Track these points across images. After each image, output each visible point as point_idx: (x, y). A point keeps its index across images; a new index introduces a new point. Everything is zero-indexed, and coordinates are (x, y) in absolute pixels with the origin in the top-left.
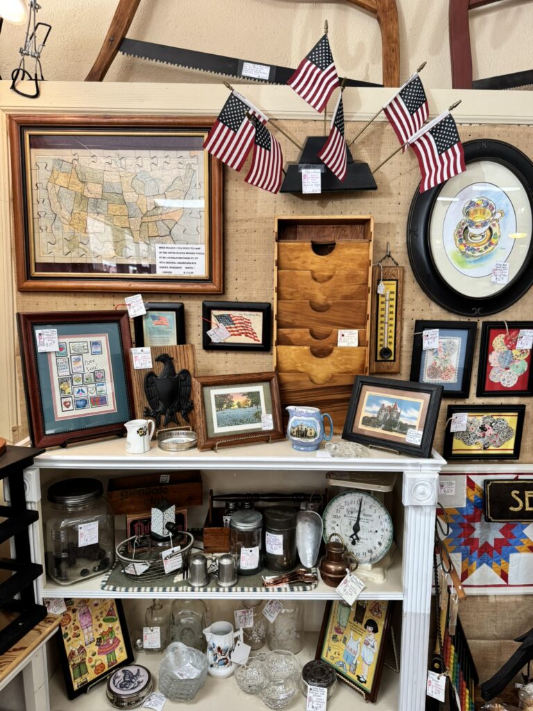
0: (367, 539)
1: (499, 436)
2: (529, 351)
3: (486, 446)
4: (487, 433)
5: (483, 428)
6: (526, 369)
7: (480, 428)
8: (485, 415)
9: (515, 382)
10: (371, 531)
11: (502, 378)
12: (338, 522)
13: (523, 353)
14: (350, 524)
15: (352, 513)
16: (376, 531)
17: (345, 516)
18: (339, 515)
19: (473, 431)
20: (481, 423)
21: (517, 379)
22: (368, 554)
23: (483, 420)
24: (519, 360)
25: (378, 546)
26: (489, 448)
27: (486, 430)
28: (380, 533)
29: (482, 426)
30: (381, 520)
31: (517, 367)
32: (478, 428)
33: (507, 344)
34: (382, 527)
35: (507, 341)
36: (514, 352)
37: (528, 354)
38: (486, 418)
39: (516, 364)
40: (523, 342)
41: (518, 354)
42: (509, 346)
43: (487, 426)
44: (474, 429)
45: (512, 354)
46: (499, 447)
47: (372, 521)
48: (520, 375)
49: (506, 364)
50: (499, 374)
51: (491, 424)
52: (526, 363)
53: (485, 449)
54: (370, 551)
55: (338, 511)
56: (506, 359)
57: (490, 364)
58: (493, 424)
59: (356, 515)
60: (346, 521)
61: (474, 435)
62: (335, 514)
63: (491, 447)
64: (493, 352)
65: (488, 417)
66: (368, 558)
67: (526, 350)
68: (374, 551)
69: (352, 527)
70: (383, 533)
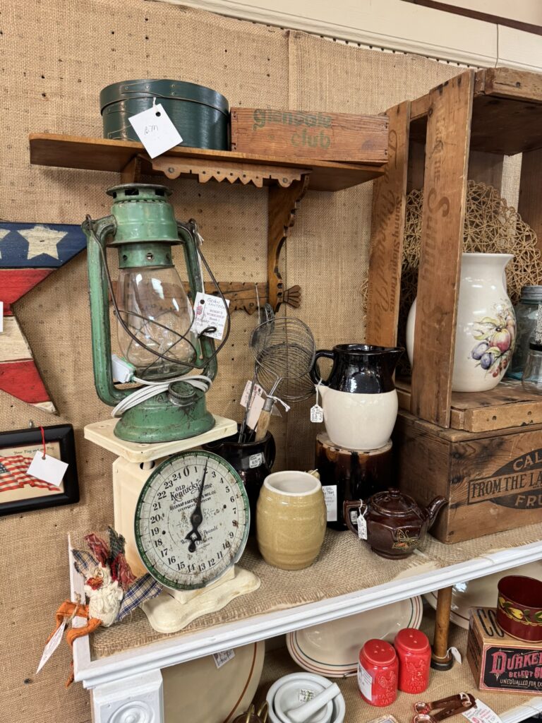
0: (216, 528)
10: (218, 511)
12: (162, 525)
14: (184, 517)
15: (181, 495)
16: (225, 507)
17: (171, 508)
18: (160, 512)
22: (225, 552)
25: (234, 529)
28: (230, 505)
30: (226, 484)
34: (231, 494)
47: (214, 492)
54: (227, 545)
55: (157, 506)
60: (176, 516)
62: (154, 514)
66: (227, 558)
68: (231, 540)
69: (189, 520)
70: (234, 505)
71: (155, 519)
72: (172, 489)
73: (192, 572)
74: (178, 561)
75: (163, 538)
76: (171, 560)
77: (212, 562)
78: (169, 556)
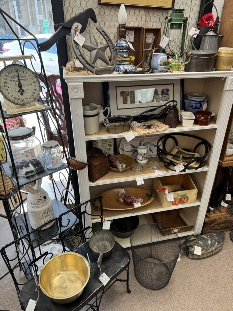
0: (28, 90)
10: (28, 85)
12: (8, 85)
15: (14, 78)
16: (31, 84)
17: (11, 81)
18: (7, 81)
22: (32, 97)
25: (35, 91)
28: (33, 84)
30: (31, 77)
34: (33, 81)
47: (27, 79)
54: (32, 95)
55: (5, 79)
59: (17, 78)
68: (34, 94)
69: (17, 85)
70: (35, 84)
71: (5, 83)
72: (11, 75)
73: (19, 100)
74: (14, 96)
75: (8, 89)
76: (12, 96)
77: (27, 99)
78: (11, 94)
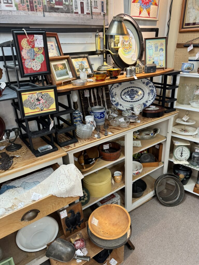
1: (47, 103)
2: (42, 48)
3: (42, 109)
4: (41, 102)
5: (38, 100)
6: (44, 59)
7: (37, 100)
8: (38, 92)
9: (40, 67)
11: (32, 65)
13: (40, 50)
19: (33, 102)
20: (36, 97)
21: (40, 65)
23: (37, 95)
24: (39, 54)
26: (44, 110)
27: (40, 100)
29: (37, 98)
31: (39, 58)
32: (35, 100)
33: (30, 45)
35: (29, 43)
36: (35, 49)
37: (43, 50)
38: (38, 94)
39: (38, 56)
40: (38, 43)
41: (38, 50)
42: (31, 46)
43: (40, 98)
44: (34, 101)
45: (34, 51)
46: (48, 108)
48: (41, 63)
49: (32, 57)
50: (30, 63)
51: (42, 97)
52: (43, 56)
53: (42, 110)
56: (32, 54)
57: (23, 57)
58: (43, 97)
61: (34, 104)
63: (45, 109)
64: (23, 50)
65: (39, 93)
67: (41, 48)
